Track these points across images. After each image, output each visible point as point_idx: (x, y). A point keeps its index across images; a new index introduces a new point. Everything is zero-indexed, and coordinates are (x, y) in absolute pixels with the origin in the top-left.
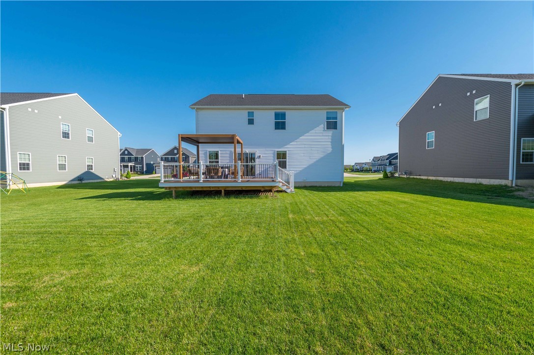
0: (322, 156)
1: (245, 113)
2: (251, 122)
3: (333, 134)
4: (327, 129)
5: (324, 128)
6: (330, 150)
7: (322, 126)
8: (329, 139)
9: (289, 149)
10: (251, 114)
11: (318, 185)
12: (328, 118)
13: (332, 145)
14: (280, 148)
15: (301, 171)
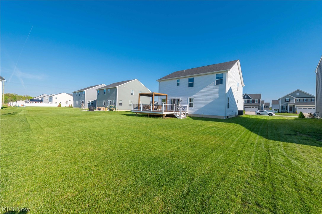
0: (213, 100)
1: (176, 80)
2: (178, 84)
3: (219, 87)
4: (216, 84)
5: (214, 84)
6: (217, 97)
7: (213, 83)
8: (217, 90)
9: (195, 97)
10: (178, 81)
11: (210, 117)
12: (217, 78)
13: (219, 94)
14: (190, 96)
15: (200, 109)
